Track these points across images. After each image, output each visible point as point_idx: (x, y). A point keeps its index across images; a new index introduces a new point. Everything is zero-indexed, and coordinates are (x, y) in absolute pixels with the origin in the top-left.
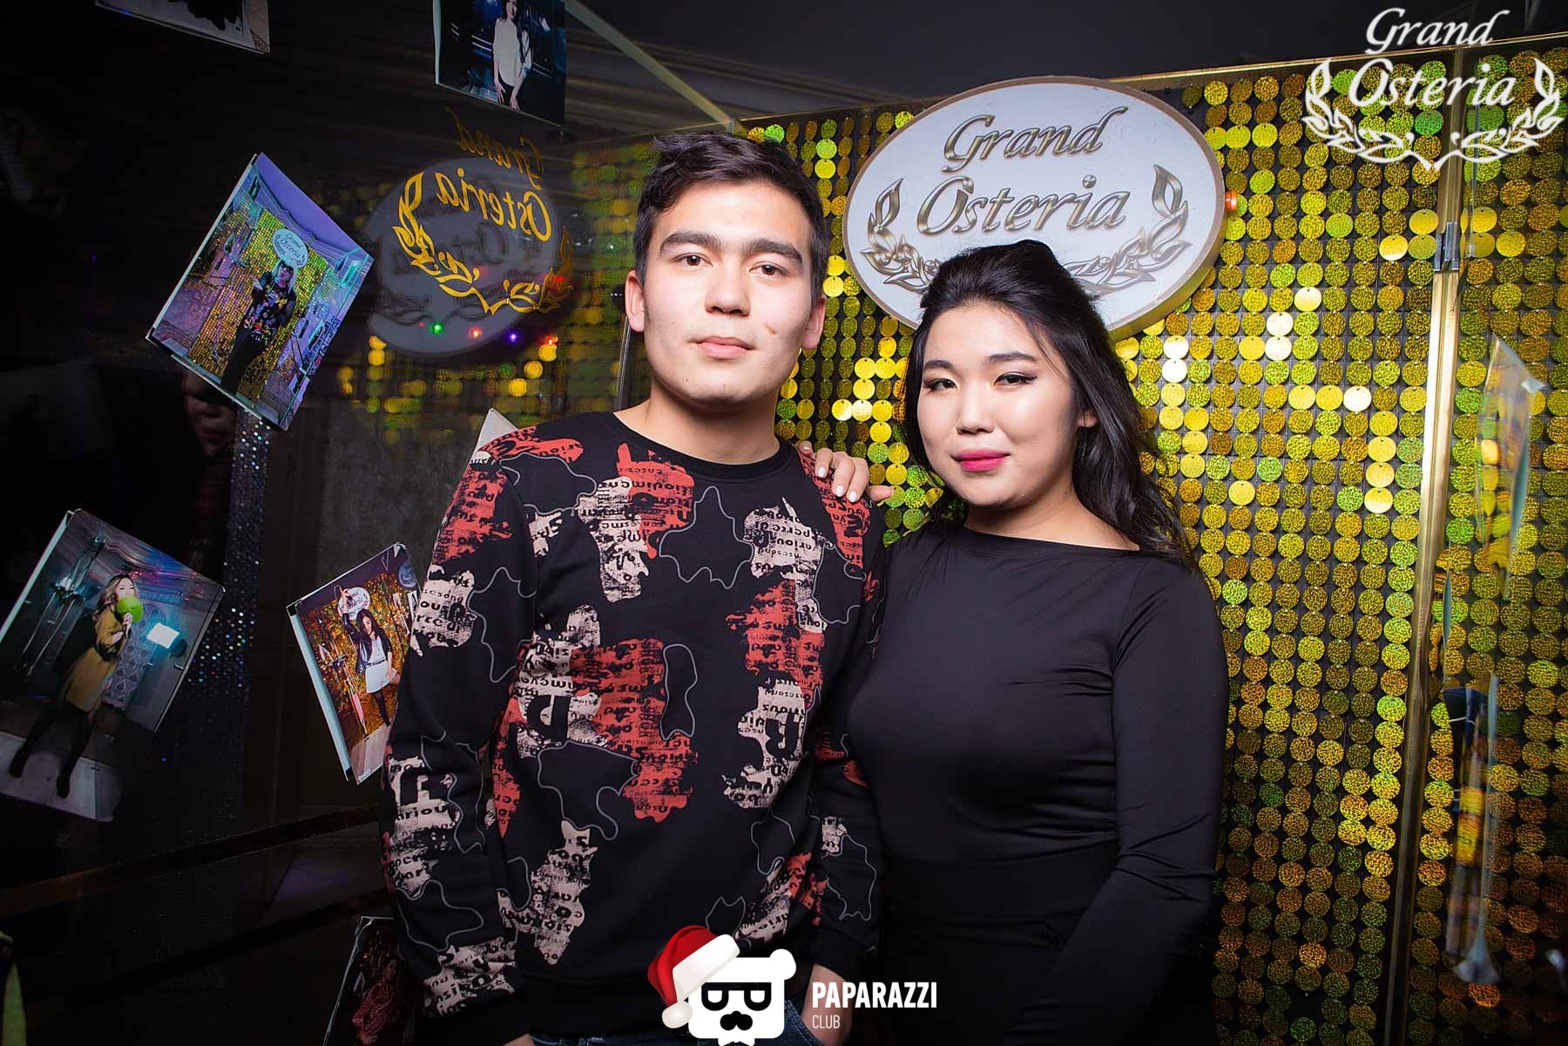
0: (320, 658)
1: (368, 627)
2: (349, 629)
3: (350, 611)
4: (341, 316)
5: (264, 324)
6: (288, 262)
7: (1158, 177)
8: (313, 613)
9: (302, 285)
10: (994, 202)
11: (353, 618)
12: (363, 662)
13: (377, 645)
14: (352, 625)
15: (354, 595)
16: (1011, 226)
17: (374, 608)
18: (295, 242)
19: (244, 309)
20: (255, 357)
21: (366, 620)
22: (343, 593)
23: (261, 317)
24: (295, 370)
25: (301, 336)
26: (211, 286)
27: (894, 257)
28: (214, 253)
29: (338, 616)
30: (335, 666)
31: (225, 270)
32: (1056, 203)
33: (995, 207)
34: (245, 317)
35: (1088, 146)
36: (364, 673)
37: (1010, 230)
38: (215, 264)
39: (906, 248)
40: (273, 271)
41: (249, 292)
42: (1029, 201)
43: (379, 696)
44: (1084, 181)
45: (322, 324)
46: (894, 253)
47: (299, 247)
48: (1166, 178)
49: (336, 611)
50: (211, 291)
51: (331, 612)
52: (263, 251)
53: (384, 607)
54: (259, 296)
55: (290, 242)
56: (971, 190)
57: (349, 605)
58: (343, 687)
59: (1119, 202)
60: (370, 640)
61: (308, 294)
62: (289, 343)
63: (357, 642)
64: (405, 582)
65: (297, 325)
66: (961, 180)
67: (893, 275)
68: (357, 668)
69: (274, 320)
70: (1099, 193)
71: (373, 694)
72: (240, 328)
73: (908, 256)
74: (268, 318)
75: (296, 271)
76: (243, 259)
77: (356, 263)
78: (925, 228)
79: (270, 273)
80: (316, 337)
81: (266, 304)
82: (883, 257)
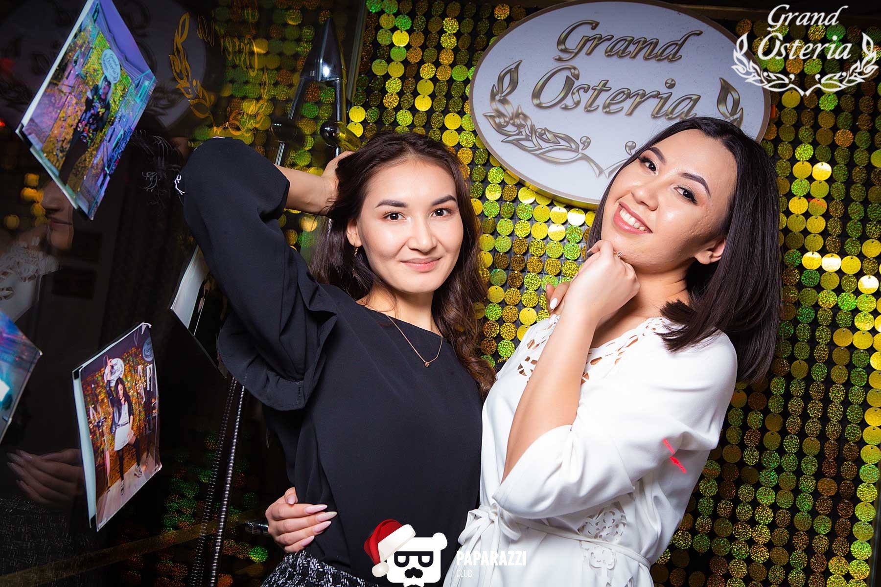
0: (90, 418)
1: (121, 393)
2: (109, 394)
3: (112, 378)
4: (133, 127)
5: (90, 128)
6: (110, 78)
7: (723, 88)
8: (89, 379)
9: (114, 97)
10: (595, 90)
11: (113, 384)
12: (115, 423)
13: (125, 408)
14: (111, 391)
15: (116, 364)
16: (608, 110)
17: (126, 377)
18: (114, 61)
19: (79, 113)
20: (81, 156)
21: (120, 387)
22: (108, 362)
23: (88, 122)
24: (103, 169)
25: (109, 141)
26: (62, 92)
27: (511, 122)
28: (66, 64)
29: (104, 383)
30: (98, 426)
31: (71, 81)
32: (643, 96)
33: (596, 93)
34: (80, 121)
35: (671, 57)
36: (115, 433)
37: (606, 112)
38: (66, 74)
39: (521, 116)
40: (100, 84)
41: (83, 100)
42: (623, 92)
43: (121, 453)
44: (666, 83)
45: (122, 132)
46: (511, 119)
47: (116, 65)
48: (728, 89)
49: (103, 378)
50: (62, 97)
51: (100, 378)
52: (96, 67)
53: (131, 376)
54: (89, 104)
55: (111, 61)
56: (577, 77)
57: (112, 373)
58: (101, 444)
59: (692, 103)
60: (121, 405)
61: (117, 106)
62: (102, 147)
63: (113, 406)
64: (147, 356)
65: (108, 130)
66: (569, 69)
67: (510, 136)
68: (111, 428)
69: (95, 126)
70: (677, 93)
71: (118, 451)
72: (75, 130)
73: (523, 122)
74: (92, 124)
75: (112, 86)
76: (83, 73)
77: (147, 83)
78: (538, 102)
79: (97, 85)
80: (118, 143)
81: (92, 111)
82: (502, 120)
